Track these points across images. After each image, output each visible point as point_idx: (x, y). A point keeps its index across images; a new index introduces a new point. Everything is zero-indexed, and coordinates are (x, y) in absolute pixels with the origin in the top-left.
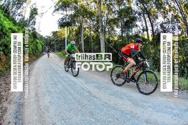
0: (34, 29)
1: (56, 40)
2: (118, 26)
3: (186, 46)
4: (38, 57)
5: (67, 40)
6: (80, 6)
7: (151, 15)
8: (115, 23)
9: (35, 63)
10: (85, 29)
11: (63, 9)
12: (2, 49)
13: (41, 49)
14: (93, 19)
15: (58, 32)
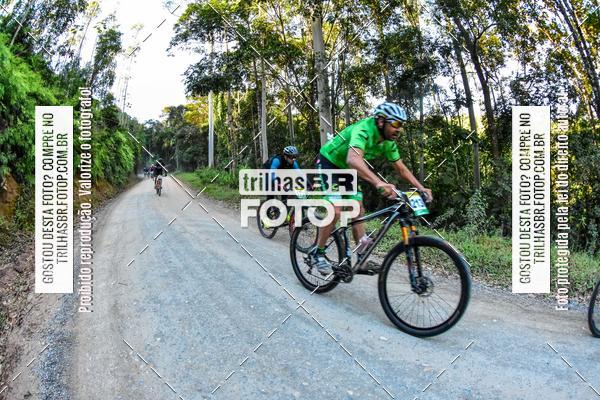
0: (110, 98)
1: (179, 133)
2: (376, 90)
3: (593, 153)
4: (121, 188)
5: (215, 136)
6: (257, 25)
7: (482, 54)
8: (366, 82)
9: (110, 207)
10: (271, 98)
11: (202, 35)
12: (5, 161)
13: (132, 164)
14: (297, 66)
15: (187, 109)
